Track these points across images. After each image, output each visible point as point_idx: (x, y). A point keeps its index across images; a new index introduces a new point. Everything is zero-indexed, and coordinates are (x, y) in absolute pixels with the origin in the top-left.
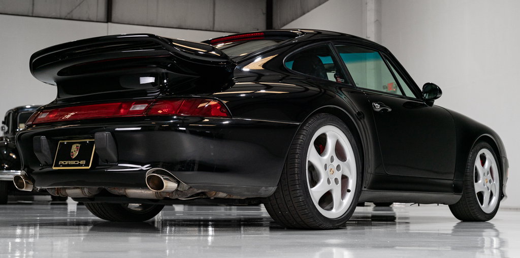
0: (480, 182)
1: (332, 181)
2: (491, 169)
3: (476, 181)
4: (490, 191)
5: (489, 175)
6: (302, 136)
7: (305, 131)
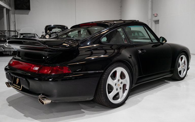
0: (180, 67)
1: (119, 89)
2: (184, 62)
3: (179, 67)
4: (184, 70)
5: (184, 64)
6: (105, 75)
7: (106, 73)
